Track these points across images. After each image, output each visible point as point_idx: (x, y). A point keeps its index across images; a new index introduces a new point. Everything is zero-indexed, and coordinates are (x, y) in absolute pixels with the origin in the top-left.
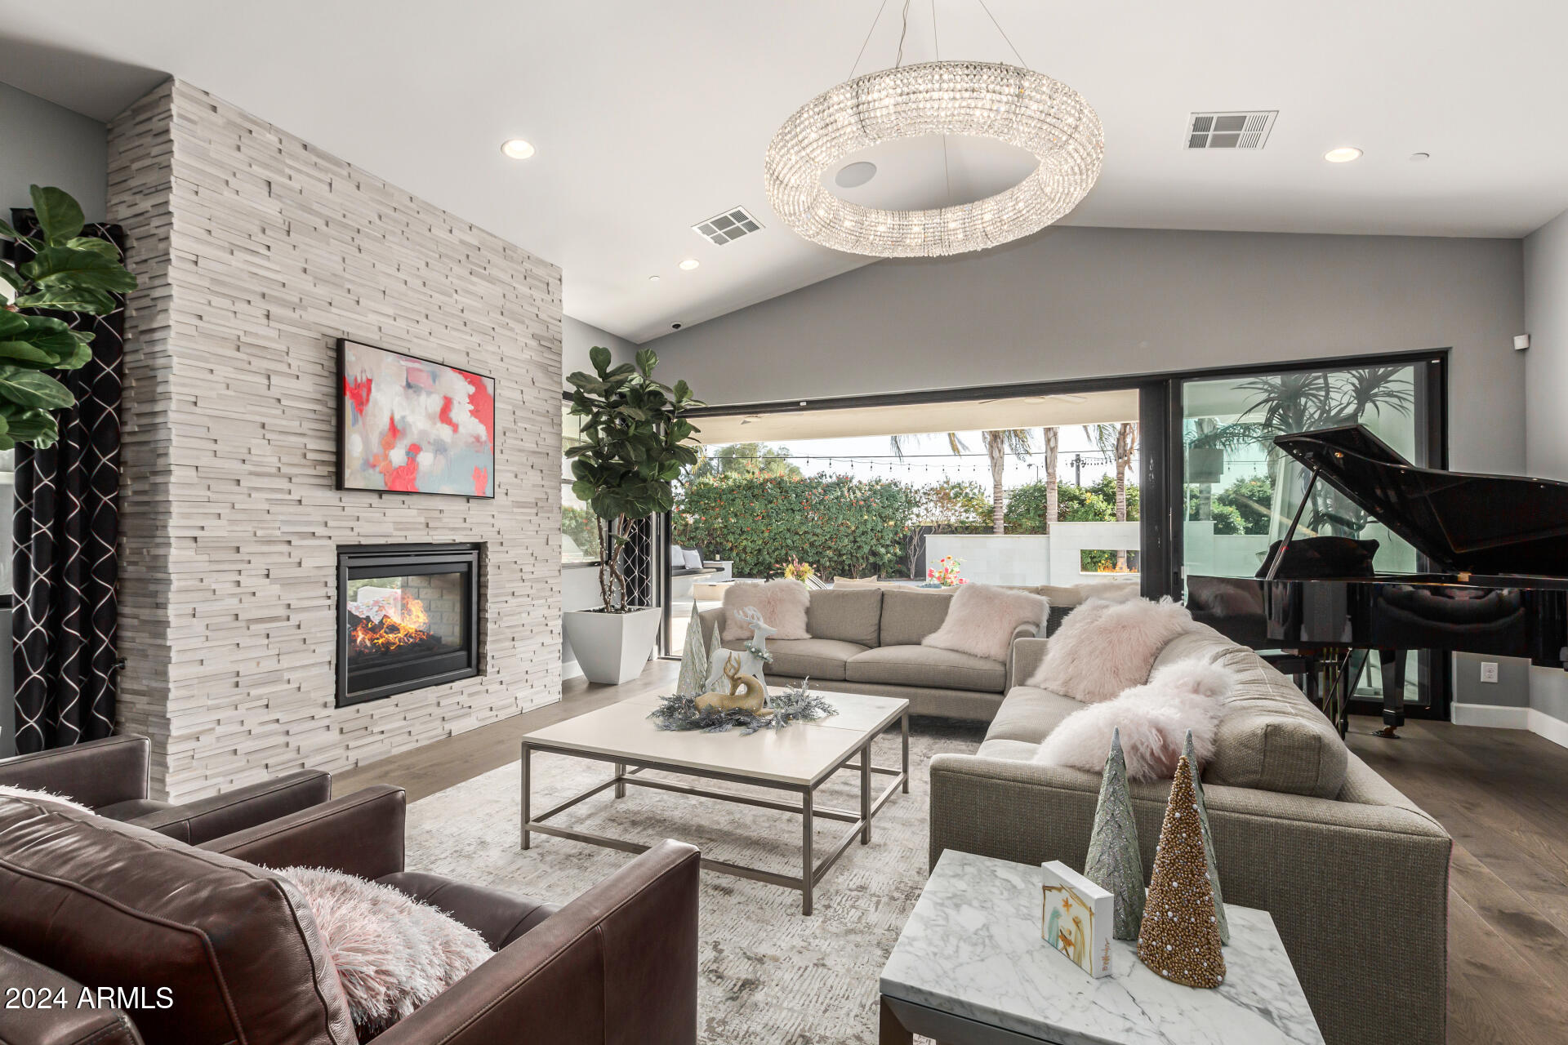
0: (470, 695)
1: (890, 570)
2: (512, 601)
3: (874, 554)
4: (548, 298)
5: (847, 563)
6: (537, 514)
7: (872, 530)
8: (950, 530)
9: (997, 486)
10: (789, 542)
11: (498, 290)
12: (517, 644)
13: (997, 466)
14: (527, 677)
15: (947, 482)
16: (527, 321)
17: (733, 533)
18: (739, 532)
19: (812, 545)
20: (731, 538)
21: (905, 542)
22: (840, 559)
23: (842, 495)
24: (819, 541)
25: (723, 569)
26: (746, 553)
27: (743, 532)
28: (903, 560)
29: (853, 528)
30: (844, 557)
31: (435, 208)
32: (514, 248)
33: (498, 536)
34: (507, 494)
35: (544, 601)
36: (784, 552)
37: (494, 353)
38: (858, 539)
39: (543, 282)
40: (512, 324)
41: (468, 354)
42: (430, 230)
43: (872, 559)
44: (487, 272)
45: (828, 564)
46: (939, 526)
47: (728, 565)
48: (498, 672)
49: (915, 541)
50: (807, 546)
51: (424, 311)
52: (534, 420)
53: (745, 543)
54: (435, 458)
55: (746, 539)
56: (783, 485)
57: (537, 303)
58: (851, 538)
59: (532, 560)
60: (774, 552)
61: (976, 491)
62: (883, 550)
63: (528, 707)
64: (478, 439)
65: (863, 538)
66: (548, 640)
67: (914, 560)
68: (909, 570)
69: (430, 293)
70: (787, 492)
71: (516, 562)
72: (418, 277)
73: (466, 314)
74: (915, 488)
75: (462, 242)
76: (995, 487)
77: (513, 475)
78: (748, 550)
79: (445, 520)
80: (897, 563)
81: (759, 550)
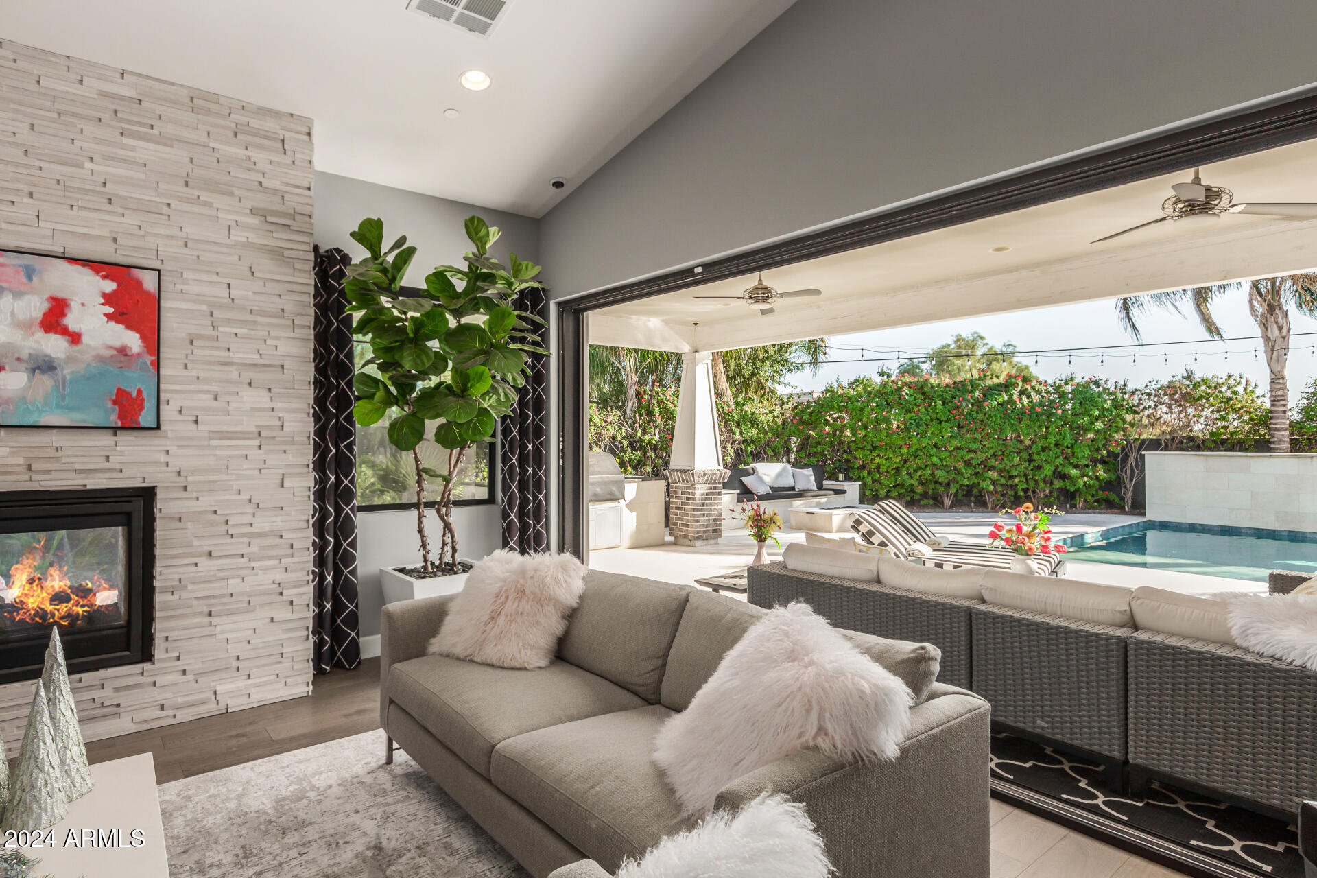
0: (117, 690)
1: (1090, 499)
2: (204, 563)
3: (1064, 477)
4: (287, 159)
5: (1020, 487)
6: (260, 447)
7: (1057, 445)
8: (1192, 444)
9: (1277, 380)
10: (935, 459)
11: (179, 154)
12: (214, 620)
13: (1276, 349)
14: (240, 664)
15: (1189, 377)
16: (237, 192)
17: (863, 449)
18: (869, 447)
19: (968, 463)
20: (859, 454)
21: (1115, 461)
22: (1010, 482)
23: (1011, 401)
24: (977, 459)
25: (844, 492)
26: (880, 473)
27: (875, 448)
28: (1113, 485)
29: (1027, 443)
30: (1016, 480)
31: (55, 55)
32: (214, 98)
33: (178, 479)
34: (196, 422)
35: (278, 561)
36: (929, 471)
37: (171, 237)
38: (1035, 457)
39: (275, 139)
40: (205, 197)
41: (115, 240)
42: (39, 82)
43: (1058, 484)
44: (155, 132)
45: (991, 488)
46: (1173, 439)
47: (853, 488)
48: (178, 658)
49: (1132, 460)
50: (960, 466)
51: (27, 189)
52: (255, 322)
53: (877, 460)
54: (30, 380)
55: (878, 456)
56: (926, 390)
57: (258, 167)
58: (1025, 456)
59: (250, 509)
60: (916, 471)
61: (1240, 389)
62: (1074, 472)
63: (236, 704)
64: (123, 351)
65: (1043, 456)
66: (283, 614)
67: (1130, 486)
68: (1123, 499)
69: (37, 163)
70: (932, 398)
71: (215, 512)
72: (17, 145)
73: (110, 187)
74: (1129, 388)
75: (103, 94)
76: (1273, 382)
77: (211, 397)
78: (883, 469)
79: (64, 460)
80: (1101, 488)
81: (897, 469)
